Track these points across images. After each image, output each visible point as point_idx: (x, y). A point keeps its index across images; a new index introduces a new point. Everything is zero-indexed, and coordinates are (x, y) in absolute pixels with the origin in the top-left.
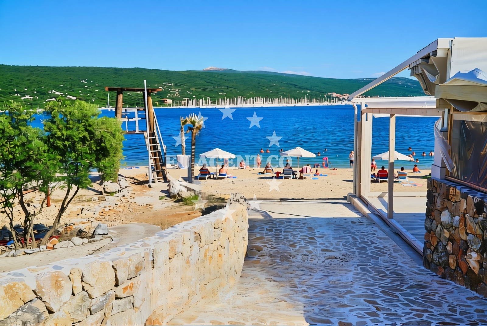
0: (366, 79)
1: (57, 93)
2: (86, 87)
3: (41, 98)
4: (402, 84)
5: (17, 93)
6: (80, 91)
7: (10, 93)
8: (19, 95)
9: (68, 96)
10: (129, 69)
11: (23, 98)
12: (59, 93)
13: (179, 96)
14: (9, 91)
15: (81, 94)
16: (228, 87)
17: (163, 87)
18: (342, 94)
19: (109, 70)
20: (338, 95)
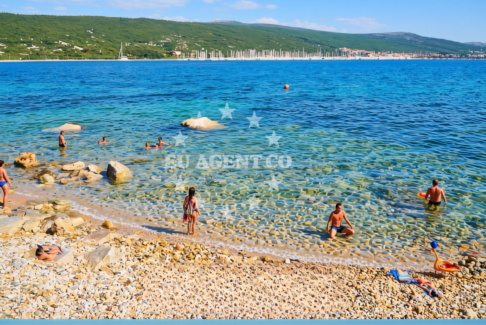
0: (375, 34)
1: (63, 43)
2: (92, 37)
3: (49, 48)
4: (410, 40)
5: (24, 42)
6: (87, 42)
7: (16, 43)
8: (25, 45)
9: (75, 47)
10: (135, 19)
11: (29, 48)
12: (66, 44)
13: (187, 48)
14: (16, 40)
15: (88, 45)
16: (237, 40)
17: (171, 39)
18: (352, 49)
19: (115, 20)
20: (349, 50)
